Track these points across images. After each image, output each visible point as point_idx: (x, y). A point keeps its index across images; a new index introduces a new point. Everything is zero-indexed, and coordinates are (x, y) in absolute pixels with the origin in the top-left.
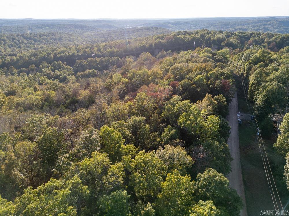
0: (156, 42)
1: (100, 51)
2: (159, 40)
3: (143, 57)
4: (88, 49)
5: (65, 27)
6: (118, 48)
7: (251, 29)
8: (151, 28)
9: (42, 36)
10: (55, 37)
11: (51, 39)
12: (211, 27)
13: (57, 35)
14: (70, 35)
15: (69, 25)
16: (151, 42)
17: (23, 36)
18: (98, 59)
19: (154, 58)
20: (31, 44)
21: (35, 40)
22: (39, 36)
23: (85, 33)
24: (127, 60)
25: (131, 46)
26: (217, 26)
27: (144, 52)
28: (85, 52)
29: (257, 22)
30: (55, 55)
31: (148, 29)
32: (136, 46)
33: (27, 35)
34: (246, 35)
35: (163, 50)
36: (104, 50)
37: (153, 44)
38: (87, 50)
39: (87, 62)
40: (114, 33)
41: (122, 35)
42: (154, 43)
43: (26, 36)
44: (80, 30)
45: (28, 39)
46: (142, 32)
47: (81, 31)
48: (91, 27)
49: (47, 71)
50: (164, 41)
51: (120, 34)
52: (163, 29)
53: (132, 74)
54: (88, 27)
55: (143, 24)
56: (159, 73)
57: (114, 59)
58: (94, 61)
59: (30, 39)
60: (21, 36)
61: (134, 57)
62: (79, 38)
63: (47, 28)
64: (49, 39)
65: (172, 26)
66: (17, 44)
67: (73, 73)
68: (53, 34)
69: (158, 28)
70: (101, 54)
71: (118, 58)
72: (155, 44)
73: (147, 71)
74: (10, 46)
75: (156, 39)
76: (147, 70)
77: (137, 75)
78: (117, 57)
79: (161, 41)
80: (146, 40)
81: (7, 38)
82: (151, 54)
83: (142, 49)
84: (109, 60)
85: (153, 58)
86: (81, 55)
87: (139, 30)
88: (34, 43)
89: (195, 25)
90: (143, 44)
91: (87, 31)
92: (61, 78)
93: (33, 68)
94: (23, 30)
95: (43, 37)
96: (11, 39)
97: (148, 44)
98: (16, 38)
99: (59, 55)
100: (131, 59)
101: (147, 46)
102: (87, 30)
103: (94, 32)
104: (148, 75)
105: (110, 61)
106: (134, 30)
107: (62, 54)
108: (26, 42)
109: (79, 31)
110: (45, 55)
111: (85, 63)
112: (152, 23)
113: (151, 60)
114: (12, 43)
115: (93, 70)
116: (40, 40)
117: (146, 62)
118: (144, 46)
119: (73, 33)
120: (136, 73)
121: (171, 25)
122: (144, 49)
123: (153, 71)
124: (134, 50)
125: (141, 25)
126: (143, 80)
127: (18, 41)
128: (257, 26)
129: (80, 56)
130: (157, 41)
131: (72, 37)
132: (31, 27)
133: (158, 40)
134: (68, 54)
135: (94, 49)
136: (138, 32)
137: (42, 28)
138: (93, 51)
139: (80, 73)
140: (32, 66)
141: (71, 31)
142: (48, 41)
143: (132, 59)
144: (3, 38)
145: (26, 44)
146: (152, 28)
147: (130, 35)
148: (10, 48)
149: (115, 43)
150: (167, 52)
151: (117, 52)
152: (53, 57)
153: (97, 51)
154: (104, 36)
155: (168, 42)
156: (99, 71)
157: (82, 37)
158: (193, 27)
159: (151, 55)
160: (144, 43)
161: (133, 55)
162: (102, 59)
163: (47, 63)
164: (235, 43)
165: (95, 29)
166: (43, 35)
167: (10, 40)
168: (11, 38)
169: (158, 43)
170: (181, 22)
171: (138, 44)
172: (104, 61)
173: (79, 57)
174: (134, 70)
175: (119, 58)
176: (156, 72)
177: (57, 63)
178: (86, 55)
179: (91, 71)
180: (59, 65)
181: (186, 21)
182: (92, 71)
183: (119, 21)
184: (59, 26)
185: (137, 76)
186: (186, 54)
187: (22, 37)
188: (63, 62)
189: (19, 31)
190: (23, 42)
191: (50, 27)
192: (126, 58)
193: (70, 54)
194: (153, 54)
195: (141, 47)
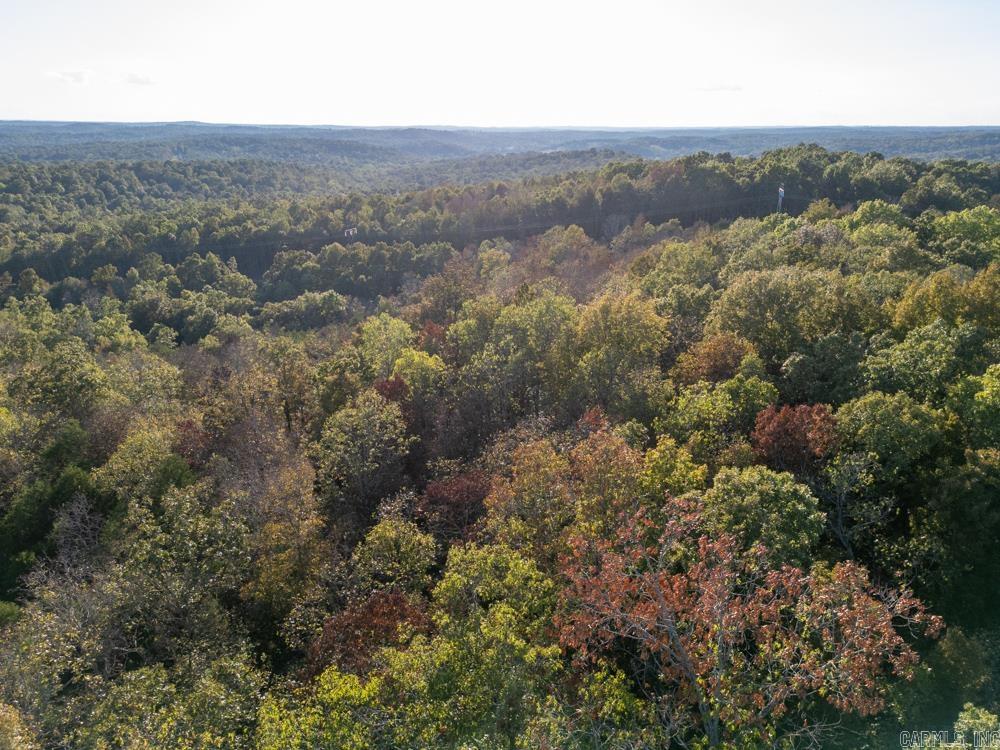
0: (609, 189)
1: (382, 221)
2: (624, 178)
3: (554, 244)
4: (339, 212)
6: (456, 209)
8: (588, 152)
9: (204, 171)
10: (247, 177)
11: (234, 182)
13: (256, 171)
14: (302, 170)
15: (309, 142)
16: (590, 185)
18: (363, 251)
19: (602, 247)
20: (156, 198)
21: (176, 185)
22: (195, 171)
23: (357, 169)
24: (481, 255)
25: (505, 202)
27: (559, 224)
28: (324, 222)
30: (208, 231)
31: (577, 155)
32: (525, 202)
33: (151, 166)
35: (640, 217)
36: (399, 216)
37: (598, 196)
38: (331, 216)
39: (318, 262)
40: (457, 167)
41: (484, 173)
42: (601, 191)
43: (149, 169)
44: (345, 158)
45: (151, 180)
46: (555, 166)
47: (346, 161)
48: (381, 148)
49: (149, 291)
50: (645, 184)
51: (478, 171)
52: (630, 157)
53: (472, 322)
54: (374, 149)
55: (562, 145)
56: (646, 327)
57: (430, 250)
58: (345, 256)
59: (160, 179)
60: (130, 169)
61: (514, 242)
62: (331, 182)
64: (226, 183)
66: (108, 196)
67: (253, 303)
68: (243, 166)
69: (613, 154)
70: (383, 232)
71: (448, 246)
72: (604, 196)
73: (566, 308)
74: (84, 200)
75: (609, 177)
76: (564, 304)
77: (502, 331)
78: (442, 244)
79: (633, 182)
80: (567, 182)
81: (82, 172)
82: (587, 233)
83: (550, 214)
84: (407, 254)
85: (598, 250)
86: (306, 231)
87: (543, 159)
88: (170, 192)
89: (744, 149)
90: (556, 196)
91: (366, 162)
92: (191, 323)
93: (108, 277)
94: (155, 154)
95: (206, 174)
96: (93, 180)
97: (576, 195)
98: (113, 175)
99: (221, 233)
100: (501, 252)
101: (570, 201)
102: (367, 160)
103: (389, 166)
104: (571, 334)
105: (414, 259)
106: (529, 160)
107: (232, 229)
108: (141, 188)
109: (342, 162)
110: (170, 229)
111: (310, 264)
112: (592, 141)
113: (586, 257)
114: (93, 191)
115: (331, 295)
116: (195, 184)
117: (565, 264)
118: (559, 203)
119: (318, 166)
120: (497, 321)
121: (657, 147)
122: (558, 213)
123: (606, 310)
124: (520, 216)
125: (554, 147)
126: (540, 365)
127: (117, 184)
128: (985, 155)
129: (302, 235)
130: (613, 184)
131: (307, 179)
133: (619, 179)
134: (254, 229)
135: (359, 212)
136: (541, 165)
138: (353, 217)
139: (277, 305)
140: (104, 272)
141: (313, 159)
142: (221, 188)
143: (506, 250)
144: (66, 174)
145: (141, 196)
146: (593, 151)
147: (514, 174)
148: (81, 206)
149: (447, 192)
150: (659, 228)
151: (448, 223)
152: (198, 237)
153: (372, 219)
154: (419, 177)
155: (659, 187)
156: (356, 299)
157: (344, 180)
159: (586, 239)
160: (558, 190)
161: (510, 236)
162: (381, 248)
163: (165, 261)
164: (963, 196)
165: (393, 154)
166: (209, 168)
167: (88, 182)
168: (94, 175)
169: (618, 191)
170: (694, 138)
171: (534, 196)
172: (388, 256)
173: (297, 242)
174: (488, 300)
175: (453, 246)
176: (629, 320)
177: (201, 262)
178: (325, 232)
179: (318, 297)
180: (208, 269)
181: (712, 136)
182: (324, 298)
183: (481, 132)
184: (275, 144)
185: (499, 337)
186: (765, 229)
187: (132, 172)
188: (225, 259)
189: (140, 155)
190: (131, 188)
191: (247, 147)
192: (481, 248)
193: (265, 228)
194: (597, 233)
195: (545, 205)
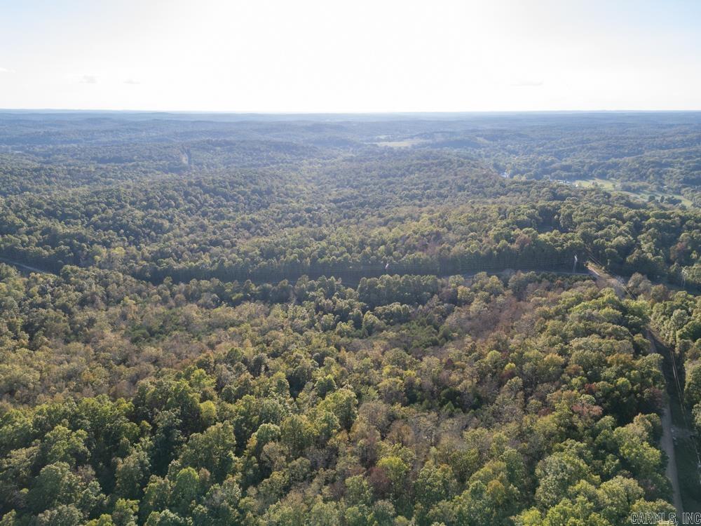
2: (505, 243)
4: (368, 249)
5: (257, 149)
7: (682, 164)
12: (581, 151)
15: (262, 143)
17: (199, 184)
26: (595, 148)
29: (695, 138)
30: (314, 260)
34: (672, 224)
35: (519, 271)
36: (398, 252)
39: (381, 283)
42: (495, 248)
50: (515, 246)
57: (428, 279)
63: (218, 148)
65: (486, 142)
70: (396, 263)
71: (436, 277)
72: (497, 251)
79: (510, 246)
84: (419, 281)
86: (361, 261)
99: (321, 261)
110: (296, 257)
115: (406, 307)
130: (500, 245)
132: (186, 148)
133: (503, 243)
137: (208, 150)
138: (379, 253)
140: (284, 283)
150: (527, 275)
155: (522, 248)
158: (538, 149)
160: (475, 247)
164: (652, 260)
169: (504, 250)
177: (326, 279)
182: (403, 308)
188: (336, 278)
193: (342, 259)
